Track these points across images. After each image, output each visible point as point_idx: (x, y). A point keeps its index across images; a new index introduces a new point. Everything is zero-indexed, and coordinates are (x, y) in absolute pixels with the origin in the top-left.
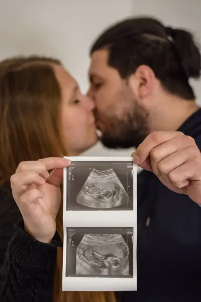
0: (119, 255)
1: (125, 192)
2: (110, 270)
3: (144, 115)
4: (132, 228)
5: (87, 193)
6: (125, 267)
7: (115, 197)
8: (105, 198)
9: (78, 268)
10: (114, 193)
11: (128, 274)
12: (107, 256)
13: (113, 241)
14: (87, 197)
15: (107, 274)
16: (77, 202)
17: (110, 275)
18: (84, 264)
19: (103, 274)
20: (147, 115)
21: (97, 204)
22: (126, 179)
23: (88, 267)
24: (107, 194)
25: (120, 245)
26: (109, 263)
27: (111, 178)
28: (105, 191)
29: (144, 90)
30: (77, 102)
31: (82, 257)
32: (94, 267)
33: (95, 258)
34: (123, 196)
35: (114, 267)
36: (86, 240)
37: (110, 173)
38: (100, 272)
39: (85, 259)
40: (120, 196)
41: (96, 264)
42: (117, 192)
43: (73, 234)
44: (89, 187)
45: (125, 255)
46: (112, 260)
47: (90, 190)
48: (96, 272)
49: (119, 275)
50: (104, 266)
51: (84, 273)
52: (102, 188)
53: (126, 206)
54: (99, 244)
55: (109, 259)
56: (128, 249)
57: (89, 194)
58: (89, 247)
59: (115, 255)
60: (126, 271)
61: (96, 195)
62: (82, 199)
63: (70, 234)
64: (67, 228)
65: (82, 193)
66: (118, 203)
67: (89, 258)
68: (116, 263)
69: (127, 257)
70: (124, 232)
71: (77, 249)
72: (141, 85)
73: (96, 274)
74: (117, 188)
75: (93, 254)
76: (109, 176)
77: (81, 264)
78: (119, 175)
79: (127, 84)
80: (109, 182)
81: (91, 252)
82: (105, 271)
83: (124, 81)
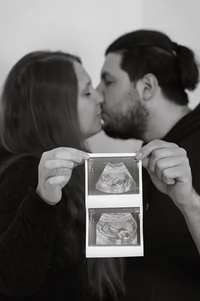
0: (129, 229)
1: (133, 180)
2: (122, 240)
3: (145, 114)
4: (139, 208)
5: (104, 182)
6: (134, 237)
7: (125, 184)
8: (117, 185)
9: (98, 240)
10: (125, 181)
11: (136, 243)
12: (120, 230)
13: (124, 218)
14: (103, 184)
15: (120, 244)
16: (96, 188)
17: (122, 245)
18: (102, 236)
19: (117, 244)
20: (148, 114)
21: (112, 190)
22: (133, 170)
23: (106, 239)
24: (119, 182)
25: (130, 221)
26: (122, 235)
27: (122, 170)
28: (117, 180)
29: (148, 94)
30: (88, 94)
31: (101, 231)
32: (110, 238)
33: (112, 232)
34: (132, 183)
35: (125, 238)
36: (103, 218)
37: (121, 166)
38: (115, 242)
39: (103, 233)
40: (129, 183)
41: (112, 236)
42: (127, 180)
43: (93, 213)
44: (105, 177)
45: (134, 229)
46: (124, 233)
47: (106, 179)
48: (112, 242)
49: (129, 244)
50: (118, 238)
51: (102, 244)
52: (114, 178)
53: (134, 191)
54: (114, 220)
55: (122, 232)
56: (136, 224)
57: (105, 182)
58: (106, 223)
59: (126, 228)
60: (135, 241)
61: (110, 183)
62: (100, 186)
63: (91, 213)
64: (89, 209)
65: (100, 182)
66: (128, 189)
67: (106, 232)
68: (127, 235)
69: (135, 230)
70: (133, 211)
71: (97, 225)
72: (145, 88)
73: (112, 244)
74: (127, 177)
75: (109, 229)
76: (121, 168)
77: (100, 237)
78: (127, 167)
79: (135, 87)
80: (120, 173)
81: (108, 227)
82: (119, 242)
83: (133, 84)
